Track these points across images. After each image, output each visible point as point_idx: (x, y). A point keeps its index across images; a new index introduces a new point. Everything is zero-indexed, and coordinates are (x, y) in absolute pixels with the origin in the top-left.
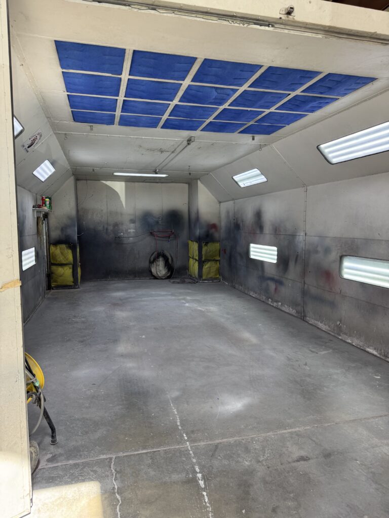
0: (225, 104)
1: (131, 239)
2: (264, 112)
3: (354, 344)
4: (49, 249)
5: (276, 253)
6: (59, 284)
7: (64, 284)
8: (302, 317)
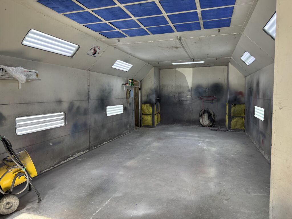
1: (188, 101)
2: (196, 12)
5: (263, 113)
6: (145, 124)
7: (147, 125)
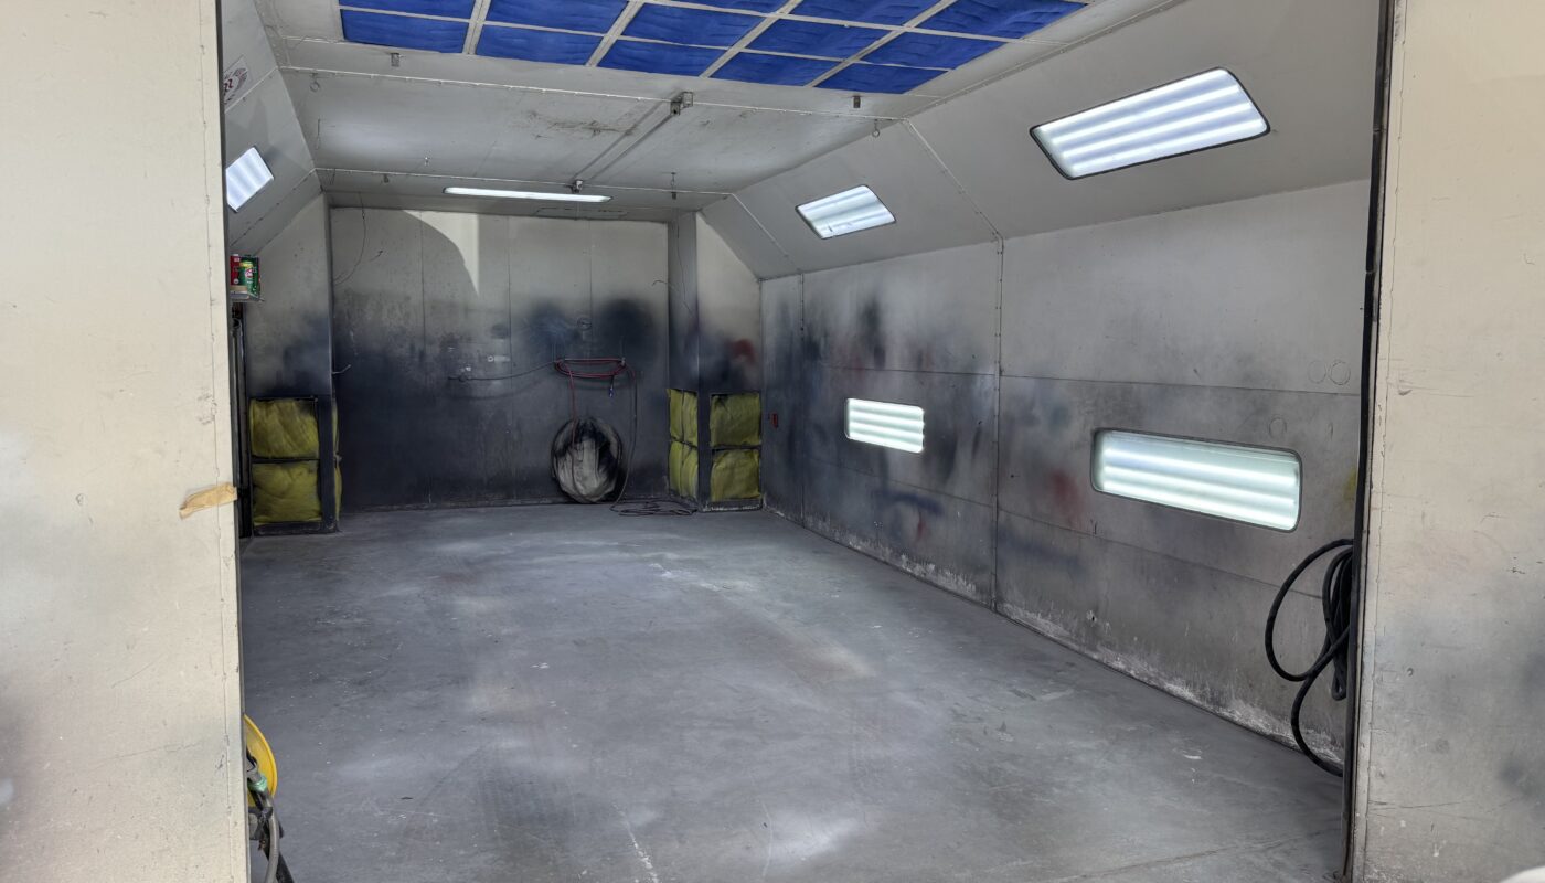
0: (782, 9)
1: (497, 383)
2: (888, 32)
3: (1132, 673)
4: (247, 413)
5: (921, 424)
6: (275, 518)
7: (292, 518)
8: (993, 602)
